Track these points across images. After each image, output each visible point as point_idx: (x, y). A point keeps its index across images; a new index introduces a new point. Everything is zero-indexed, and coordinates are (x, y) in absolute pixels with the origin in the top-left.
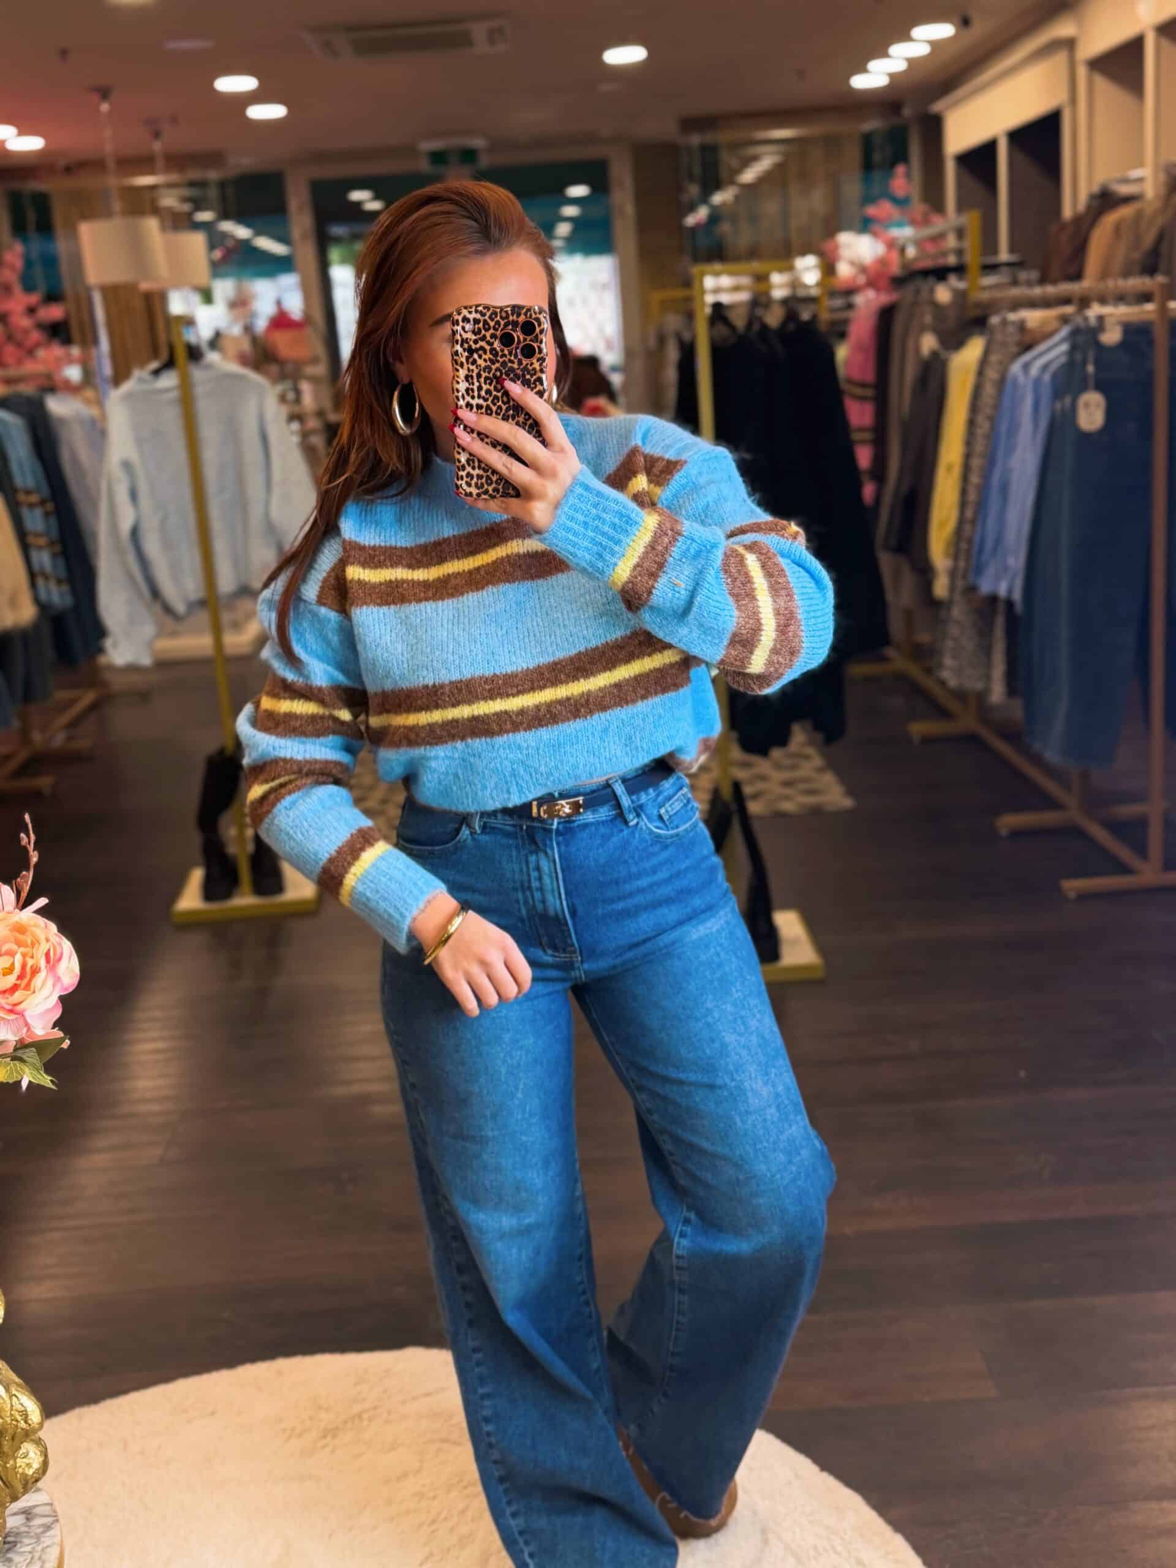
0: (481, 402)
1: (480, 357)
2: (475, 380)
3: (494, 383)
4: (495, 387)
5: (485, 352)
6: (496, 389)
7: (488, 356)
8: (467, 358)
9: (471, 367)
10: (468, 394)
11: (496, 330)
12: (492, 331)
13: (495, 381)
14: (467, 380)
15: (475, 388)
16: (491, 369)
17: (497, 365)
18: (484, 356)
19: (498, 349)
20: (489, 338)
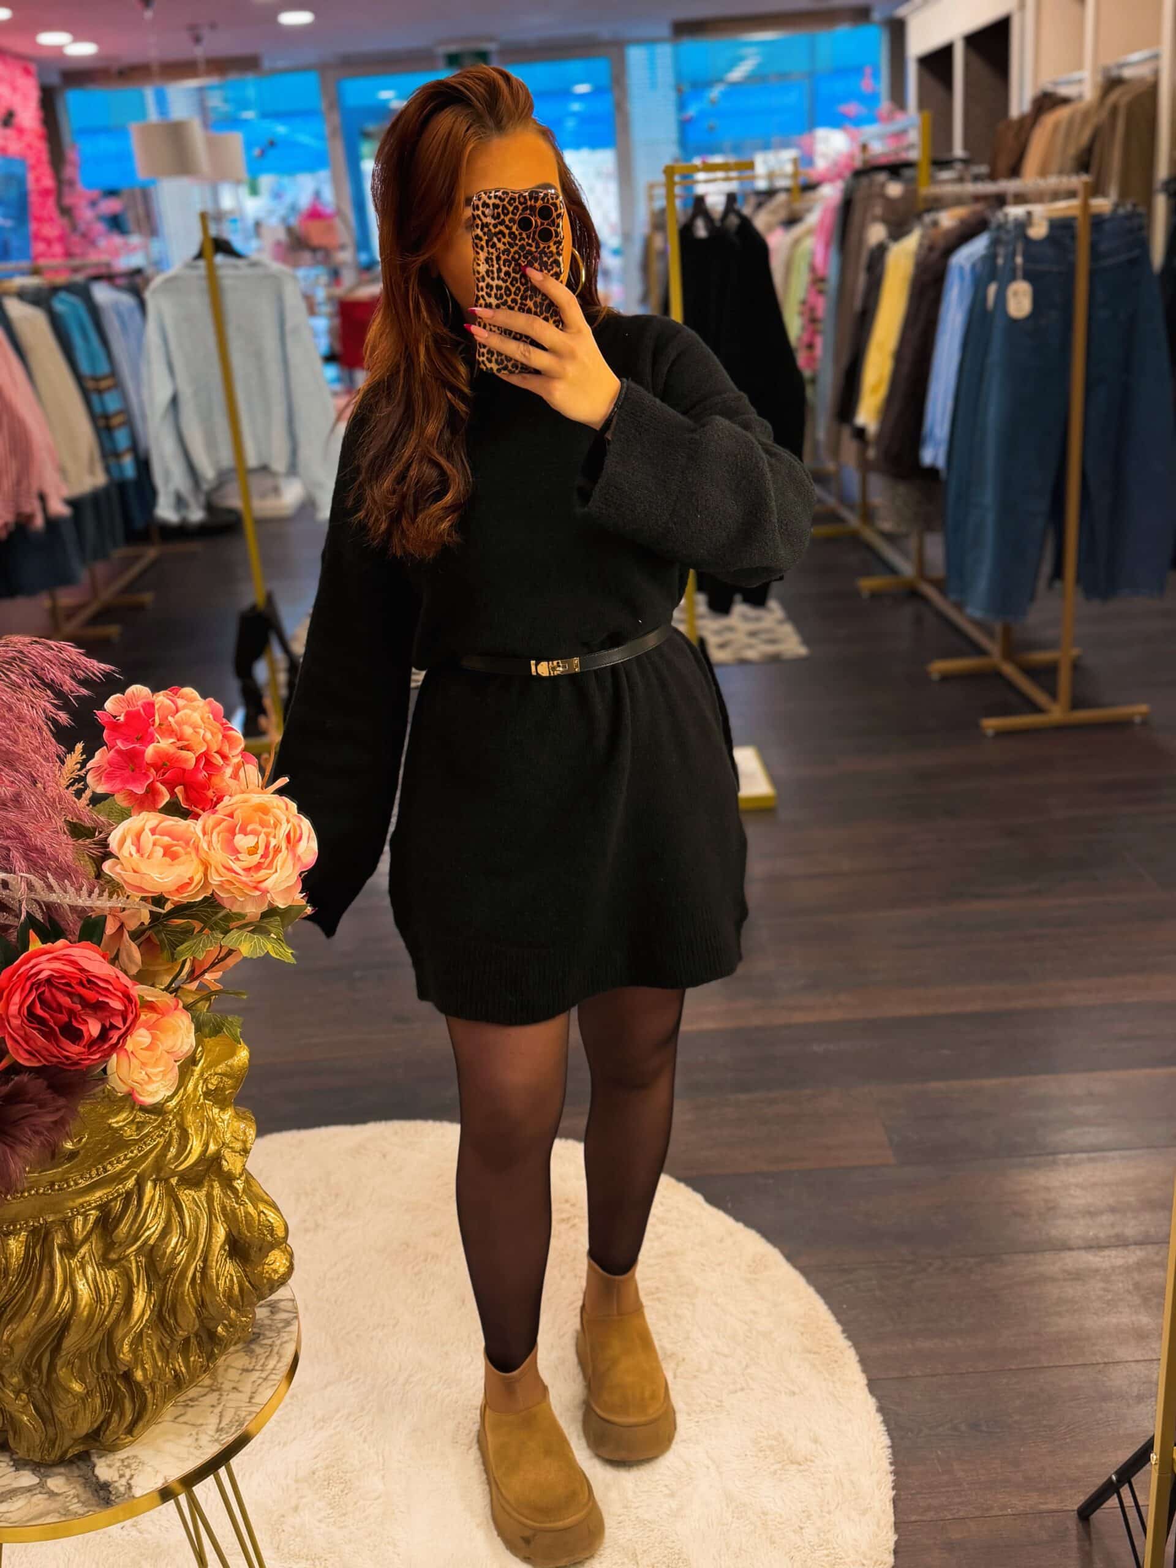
0: (500, 283)
1: (499, 240)
2: (495, 262)
3: (513, 265)
4: (513, 269)
5: (504, 237)
6: (514, 271)
7: (507, 239)
8: (487, 242)
9: (491, 250)
10: (488, 276)
11: (513, 213)
12: (510, 215)
13: (513, 263)
14: (487, 263)
15: (496, 266)
16: (510, 252)
17: (516, 248)
18: (503, 240)
19: (517, 233)
20: (507, 223)
